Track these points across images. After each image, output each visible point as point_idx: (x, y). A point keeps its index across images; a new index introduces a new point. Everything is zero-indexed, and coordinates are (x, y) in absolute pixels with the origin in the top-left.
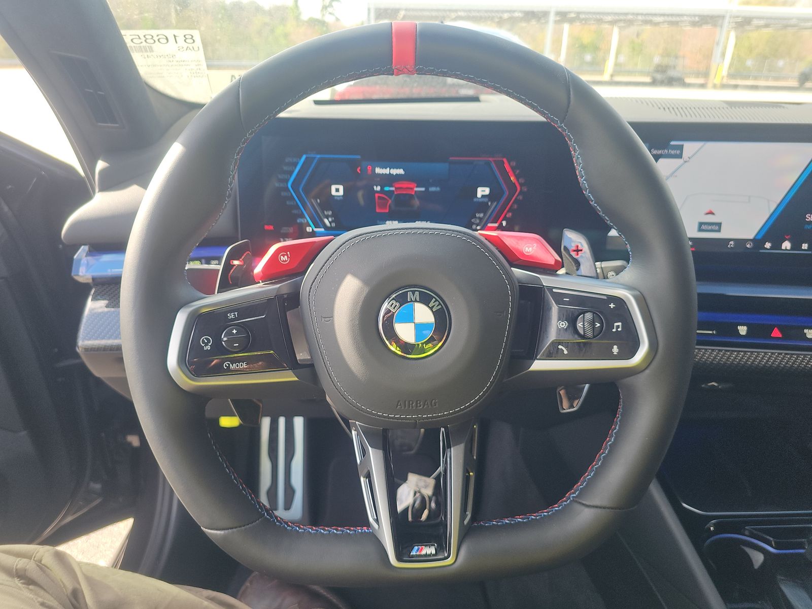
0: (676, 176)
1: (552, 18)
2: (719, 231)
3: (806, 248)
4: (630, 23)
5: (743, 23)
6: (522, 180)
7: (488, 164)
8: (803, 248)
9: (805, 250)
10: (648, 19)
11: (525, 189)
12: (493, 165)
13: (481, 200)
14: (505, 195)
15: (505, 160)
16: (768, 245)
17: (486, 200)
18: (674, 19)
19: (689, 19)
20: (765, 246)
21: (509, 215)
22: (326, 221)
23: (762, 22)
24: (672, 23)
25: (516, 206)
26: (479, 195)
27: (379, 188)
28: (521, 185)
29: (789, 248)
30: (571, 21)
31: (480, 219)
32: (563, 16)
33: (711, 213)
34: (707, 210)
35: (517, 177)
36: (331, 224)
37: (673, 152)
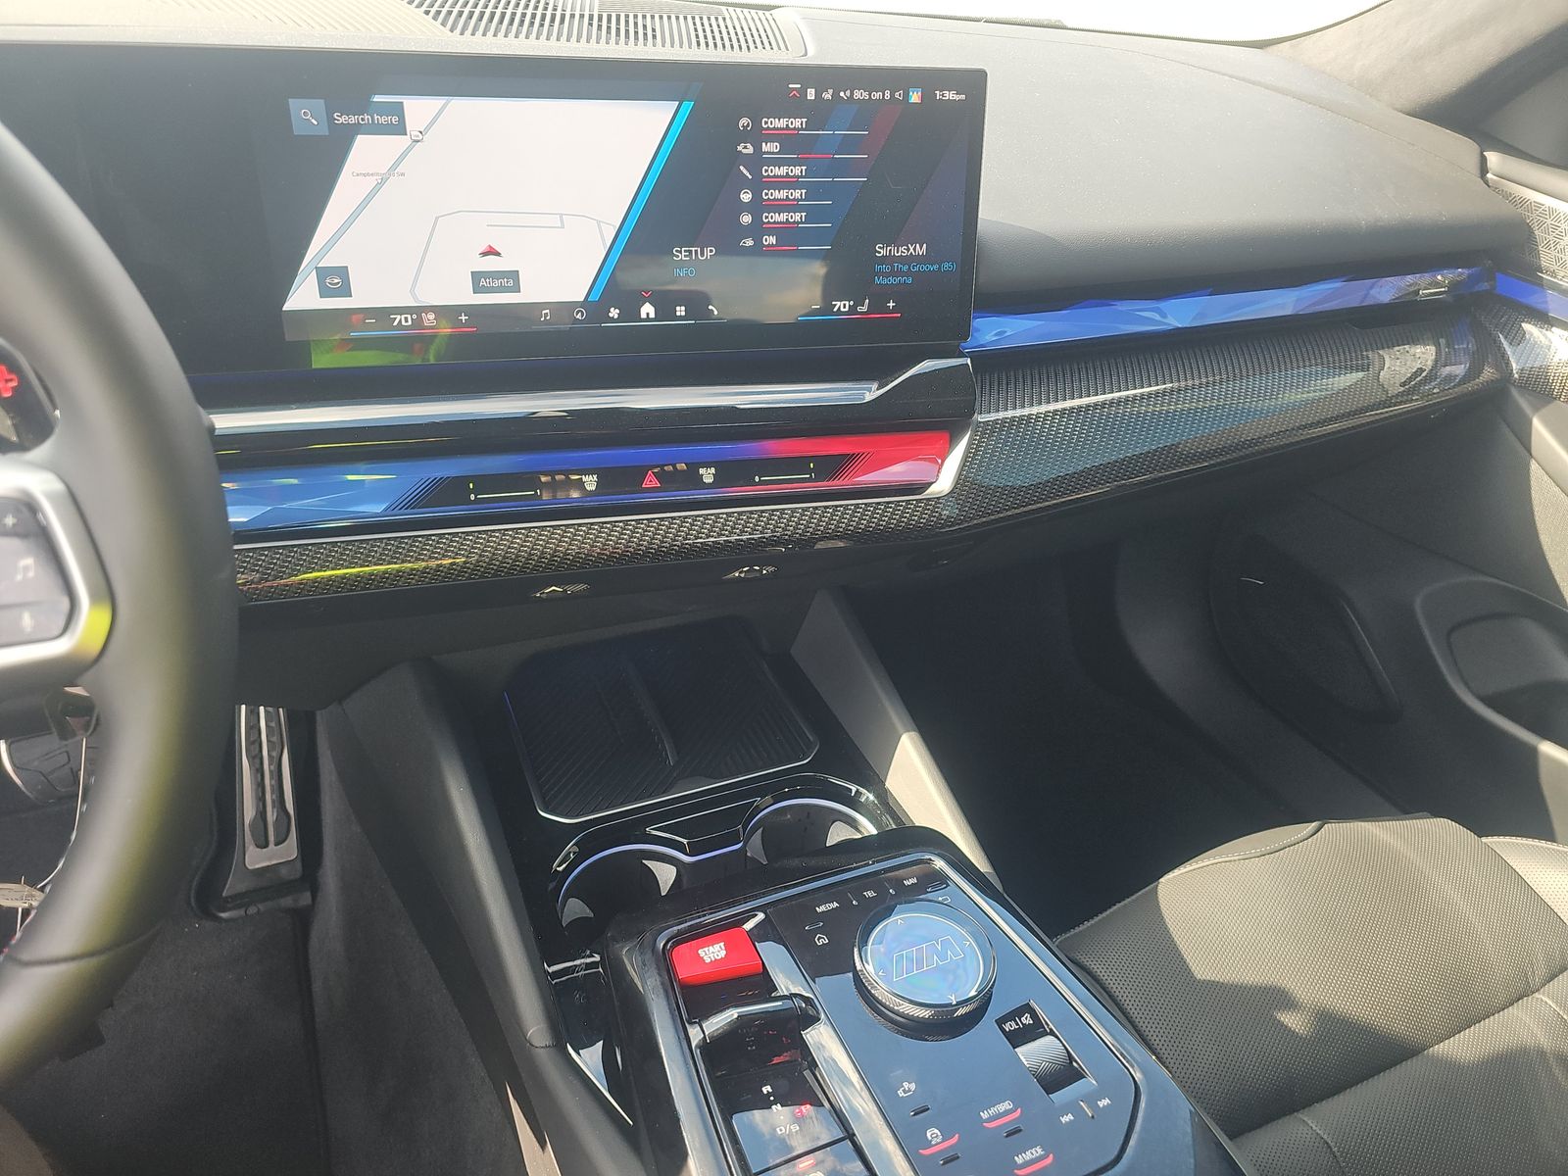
0: (403, 174)
2: (516, 289)
3: (683, 313)
8: (678, 314)
9: (681, 318)
16: (614, 313)
20: (611, 315)
29: (652, 315)
33: (491, 252)
34: (483, 248)
37: (383, 120)
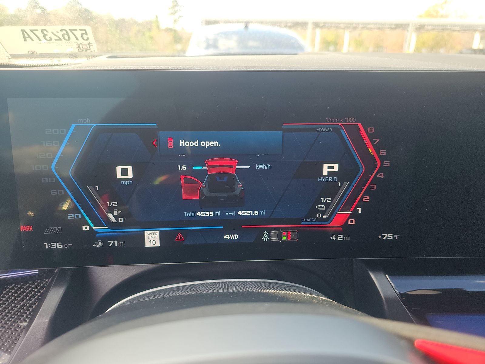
1: (310, 26)
4: (355, 28)
5: (420, 28)
6: (382, 153)
7: (337, 131)
10: (365, 26)
11: (387, 164)
12: (344, 132)
13: (328, 180)
14: (360, 171)
15: (360, 125)
17: (334, 179)
18: (380, 26)
19: (389, 26)
21: (366, 199)
22: (110, 215)
23: (430, 28)
24: (379, 29)
25: (375, 187)
26: (325, 173)
27: (184, 168)
28: (382, 158)
30: (321, 28)
31: (327, 205)
32: (317, 25)
35: (377, 149)
36: (117, 220)
